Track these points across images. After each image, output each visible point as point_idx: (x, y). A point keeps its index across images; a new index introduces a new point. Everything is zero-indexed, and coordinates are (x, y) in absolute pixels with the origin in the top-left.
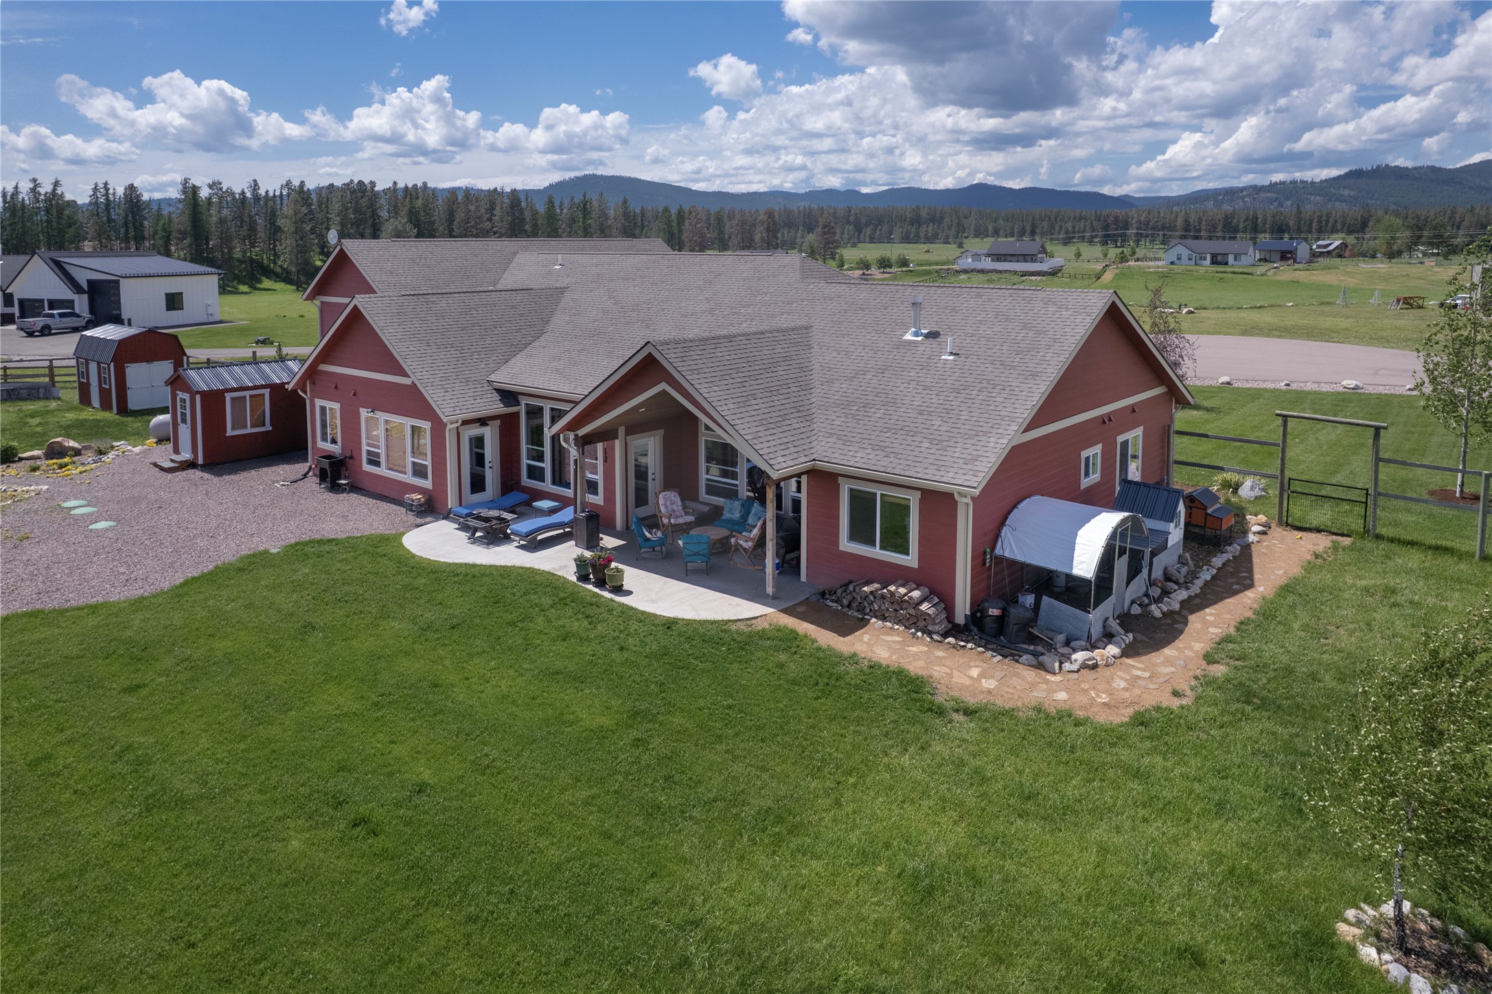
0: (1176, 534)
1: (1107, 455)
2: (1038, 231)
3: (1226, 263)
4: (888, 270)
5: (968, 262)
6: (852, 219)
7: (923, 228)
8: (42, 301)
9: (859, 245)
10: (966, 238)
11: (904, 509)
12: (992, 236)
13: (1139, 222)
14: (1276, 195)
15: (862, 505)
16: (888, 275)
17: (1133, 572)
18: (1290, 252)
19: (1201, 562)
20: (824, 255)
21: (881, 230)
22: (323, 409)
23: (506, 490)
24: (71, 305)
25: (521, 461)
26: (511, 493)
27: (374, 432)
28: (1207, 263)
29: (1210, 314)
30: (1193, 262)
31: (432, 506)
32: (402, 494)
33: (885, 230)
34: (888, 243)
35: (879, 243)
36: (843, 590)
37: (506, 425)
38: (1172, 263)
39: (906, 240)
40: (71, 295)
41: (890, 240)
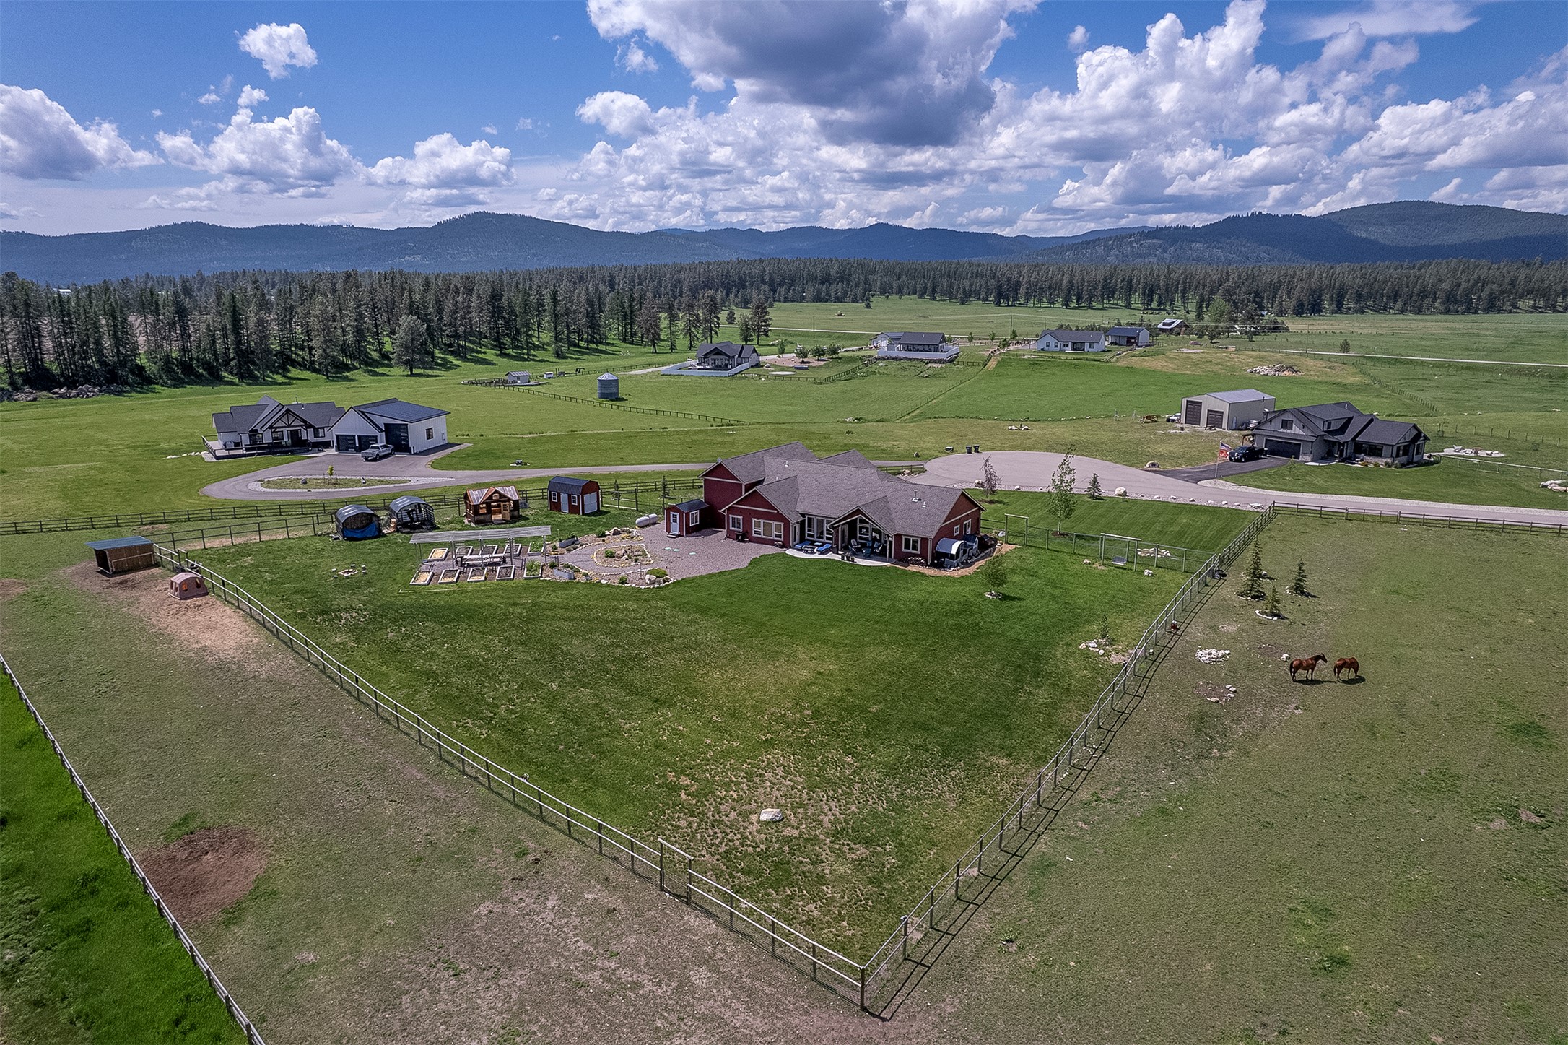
0: (976, 546)
1: (961, 527)
2: (938, 289)
3: (1083, 350)
4: (822, 358)
5: (885, 351)
6: (766, 278)
7: (832, 288)
8: (354, 436)
10: (873, 295)
11: (917, 542)
12: (896, 294)
13: (1029, 282)
14: (1161, 242)
15: (907, 541)
17: (965, 553)
18: (1133, 338)
19: (982, 552)
20: (759, 332)
21: (794, 290)
22: (733, 519)
23: (802, 540)
24: (375, 439)
25: (805, 532)
26: (804, 541)
27: (758, 525)
28: (1069, 350)
29: (1037, 430)
30: (1058, 349)
31: (785, 545)
32: (771, 543)
33: (798, 288)
34: (801, 302)
35: (792, 302)
36: (904, 559)
37: (802, 523)
38: (1042, 349)
39: (817, 299)
40: (375, 433)
41: (802, 299)
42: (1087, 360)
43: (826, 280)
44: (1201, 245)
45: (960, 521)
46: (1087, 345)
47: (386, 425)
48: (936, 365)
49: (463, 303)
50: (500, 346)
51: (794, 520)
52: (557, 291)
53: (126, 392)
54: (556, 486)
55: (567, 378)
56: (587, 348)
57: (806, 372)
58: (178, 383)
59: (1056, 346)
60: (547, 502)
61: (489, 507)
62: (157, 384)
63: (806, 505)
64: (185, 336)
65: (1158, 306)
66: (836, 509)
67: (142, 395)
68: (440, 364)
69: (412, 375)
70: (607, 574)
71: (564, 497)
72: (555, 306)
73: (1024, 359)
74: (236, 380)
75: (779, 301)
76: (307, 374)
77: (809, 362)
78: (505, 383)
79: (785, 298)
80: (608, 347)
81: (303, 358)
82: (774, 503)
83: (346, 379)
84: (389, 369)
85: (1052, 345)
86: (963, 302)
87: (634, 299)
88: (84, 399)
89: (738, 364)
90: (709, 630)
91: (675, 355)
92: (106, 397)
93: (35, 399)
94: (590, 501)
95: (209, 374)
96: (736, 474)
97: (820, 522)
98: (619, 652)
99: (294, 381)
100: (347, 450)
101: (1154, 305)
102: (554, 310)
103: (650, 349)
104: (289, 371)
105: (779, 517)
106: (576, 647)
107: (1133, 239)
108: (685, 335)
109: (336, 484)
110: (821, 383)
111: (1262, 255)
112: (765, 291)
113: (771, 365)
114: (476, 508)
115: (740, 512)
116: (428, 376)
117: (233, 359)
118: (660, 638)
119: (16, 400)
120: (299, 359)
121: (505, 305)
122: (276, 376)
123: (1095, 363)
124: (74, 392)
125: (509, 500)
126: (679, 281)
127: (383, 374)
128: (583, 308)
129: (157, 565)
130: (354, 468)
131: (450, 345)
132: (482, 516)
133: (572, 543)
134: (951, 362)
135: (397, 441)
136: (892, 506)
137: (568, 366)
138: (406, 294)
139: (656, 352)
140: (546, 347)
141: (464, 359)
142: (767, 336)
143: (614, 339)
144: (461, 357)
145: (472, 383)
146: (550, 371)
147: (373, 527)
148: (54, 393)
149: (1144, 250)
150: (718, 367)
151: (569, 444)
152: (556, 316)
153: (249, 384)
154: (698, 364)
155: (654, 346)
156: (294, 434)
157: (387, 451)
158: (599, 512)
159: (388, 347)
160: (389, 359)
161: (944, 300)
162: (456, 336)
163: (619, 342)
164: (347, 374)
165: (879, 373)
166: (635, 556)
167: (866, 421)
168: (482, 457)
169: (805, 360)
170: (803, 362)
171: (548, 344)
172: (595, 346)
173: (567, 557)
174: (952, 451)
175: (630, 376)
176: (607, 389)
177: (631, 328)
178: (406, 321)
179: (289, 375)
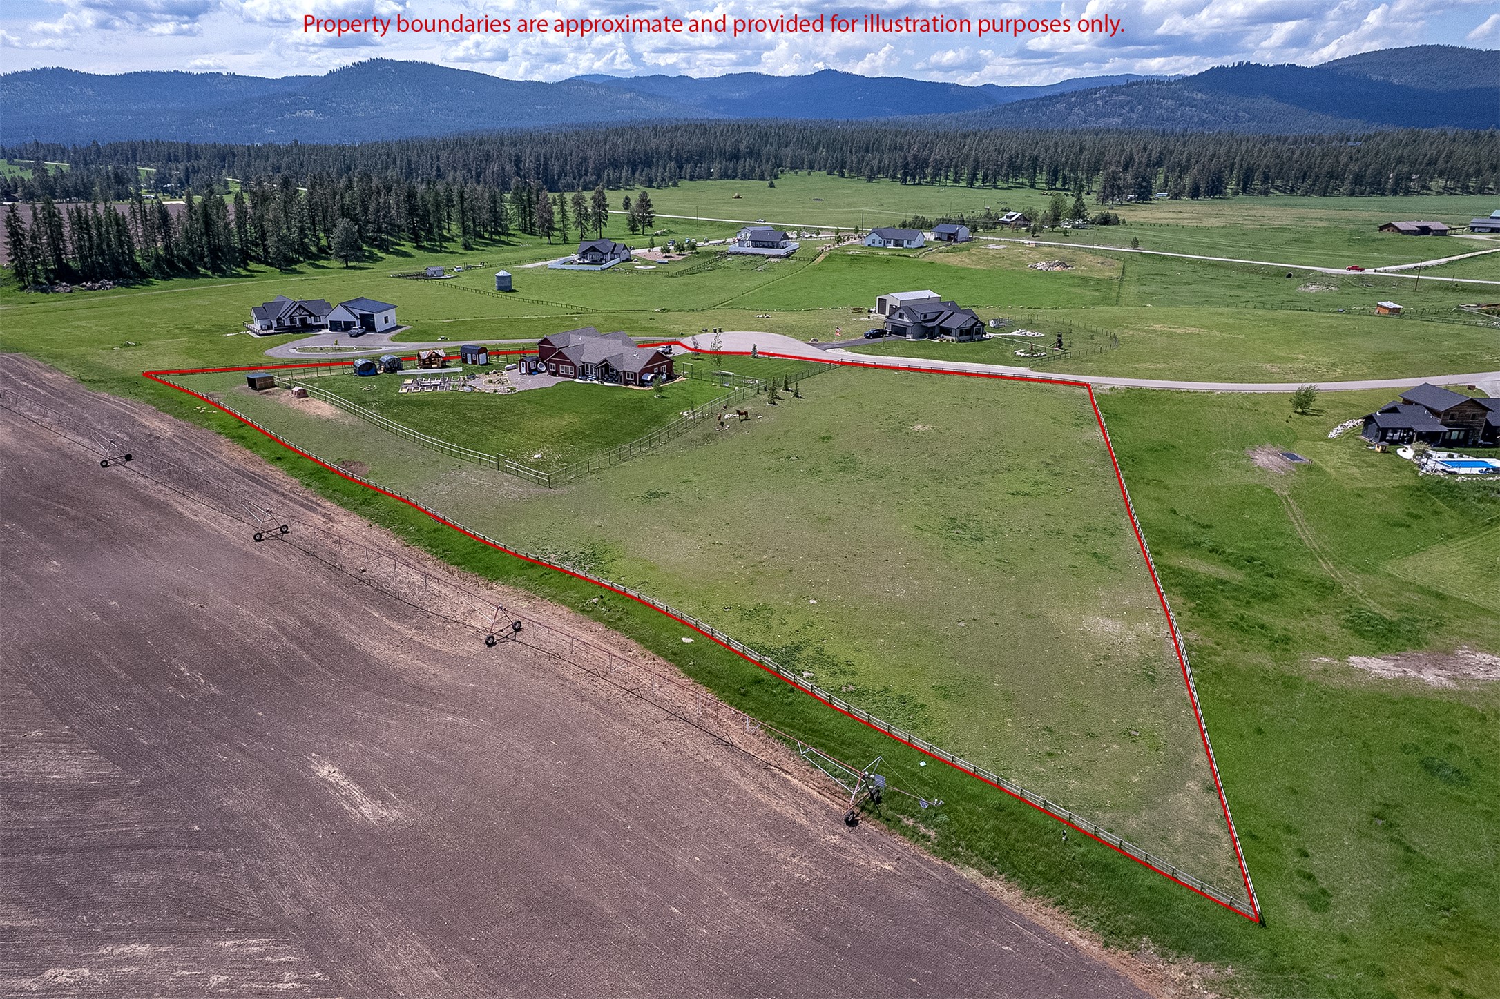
0: (664, 377)
1: (659, 369)
2: (847, 166)
3: (903, 246)
4: (683, 253)
5: (736, 247)
6: (674, 154)
7: (740, 165)
8: (341, 322)
9: (681, 183)
10: (781, 172)
11: (632, 375)
12: (806, 170)
15: (629, 374)
16: (682, 257)
17: (656, 380)
18: (952, 234)
20: (643, 223)
21: (700, 167)
22: (551, 365)
23: (584, 375)
24: (354, 323)
25: (584, 371)
26: (584, 376)
27: (562, 367)
28: (891, 246)
29: (776, 318)
30: (882, 245)
31: (575, 377)
32: (568, 376)
33: (705, 165)
34: (708, 179)
35: (699, 179)
36: (627, 383)
37: (583, 367)
38: (869, 245)
39: (725, 176)
40: (354, 319)
41: (709, 176)
42: (899, 256)
43: (735, 156)
44: (1173, 103)
45: (659, 366)
46: (905, 242)
47: (360, 315)
48: (773, 260)
49: (385, 204)
50: (416, 239)
51: (579, 365)
52: (463, 191)
53: (132, 284)
54: (465, 350)
55: (473, 271)
56: (491, 239)
57: (666, 266)
58: (167, 277)
59: (880, 243)
60: (460, 359)
61: (430, 361)
62: (151, 277)
63: (586, 358)
64: (167, 237)
65: (1062, 186)
66: (596, 360)
67: (146, 287)
68: (367, 257)
69: (348, 268)
70: (489, 389)
71: (469, 355)
72: (462, 204)
73: (849, 255)
74: (210, 273)
75: (685, 178)
76: (262, 267)
77: (671, 257)
78: (424, 276)
79: (691, 176)
80: (510, 238)
81: (258, 254)
82: (569, 357)
83: (295, 271)
84: (327, 262)
85: (877, 242)
86: (870, 179)
87: (532, 193)
88: (106, 291)
89: (612, 259)
90: (530, 409)
91: (566, 247)
92: (120, 289)
93: (71, 292)
94: (483, 357)
95: (187, 267)
96: (553, 343)
97: (591, 366)
98: (491, 416)
99: (255, 274)
100: (336, 330)
101: (1059, 185)
102: (462, 207)
103: (545, 240)
104: (248, 265)
105: (571, 364)
106: (474, 414)
107: (1098, 95)
108: (577, 227)
109: (339, 350)
110: (672, 277)
111: (1241, 114)
112: (670, 169)
113: (640, 259)
114: (424, 360)
115: (554, 362)
116: (361, 268)
117: (207, 256)
118: (509, 411)
119: (58, 292)
120: (254, 254)
121: (420, 203)
122: (238, 269)
123: (905, 258)
124: (97, 285)
125: (440, 356)
126: (585, 159)
127: (323, 267)
128: (487, 204)
129: (276, 386)
130: (344, 339)
131: (375, 240)
132: (426, 364)
133: (473, 377)
134: (787, 257)
135: (368, 324)
136: (625, 358)
137: (473, 258)
138: (338, 197)
139: (551, 244)
140: (455, 238)
141: (387, 252)
142: (651, 226)
143: (515, 230)
144: (384, 249)
145: (399, 277)
146: (457, 264)
147: (373, 369)
148: (83, 286)
149: (1109, 108)
150: (594, 262)
151: (473, 326)
152: (463, 212)
153: (221, 277)
154: (579, 259)
155: (549, 238)
156: (303, 321)
157: (360, 331)
158: (487, 364)
159: (324, 242)
160: (327, 253)
161: (853, 177)
162: (379, 230)
163: (519, 232)
164: (294, 267)
165: (724, 267)
166: (501, 382)
167: (669, 311)
168: (419, 334)
169: (668, 255)
170: (666, 257)
171: (458, 236)
172: (497, 238)
173: (470, 383)
174: (706, 331)
175: (524, 270)
176: (502, 283)
177: (530, 220)
178: (342, 223)
179: (249, 268)
